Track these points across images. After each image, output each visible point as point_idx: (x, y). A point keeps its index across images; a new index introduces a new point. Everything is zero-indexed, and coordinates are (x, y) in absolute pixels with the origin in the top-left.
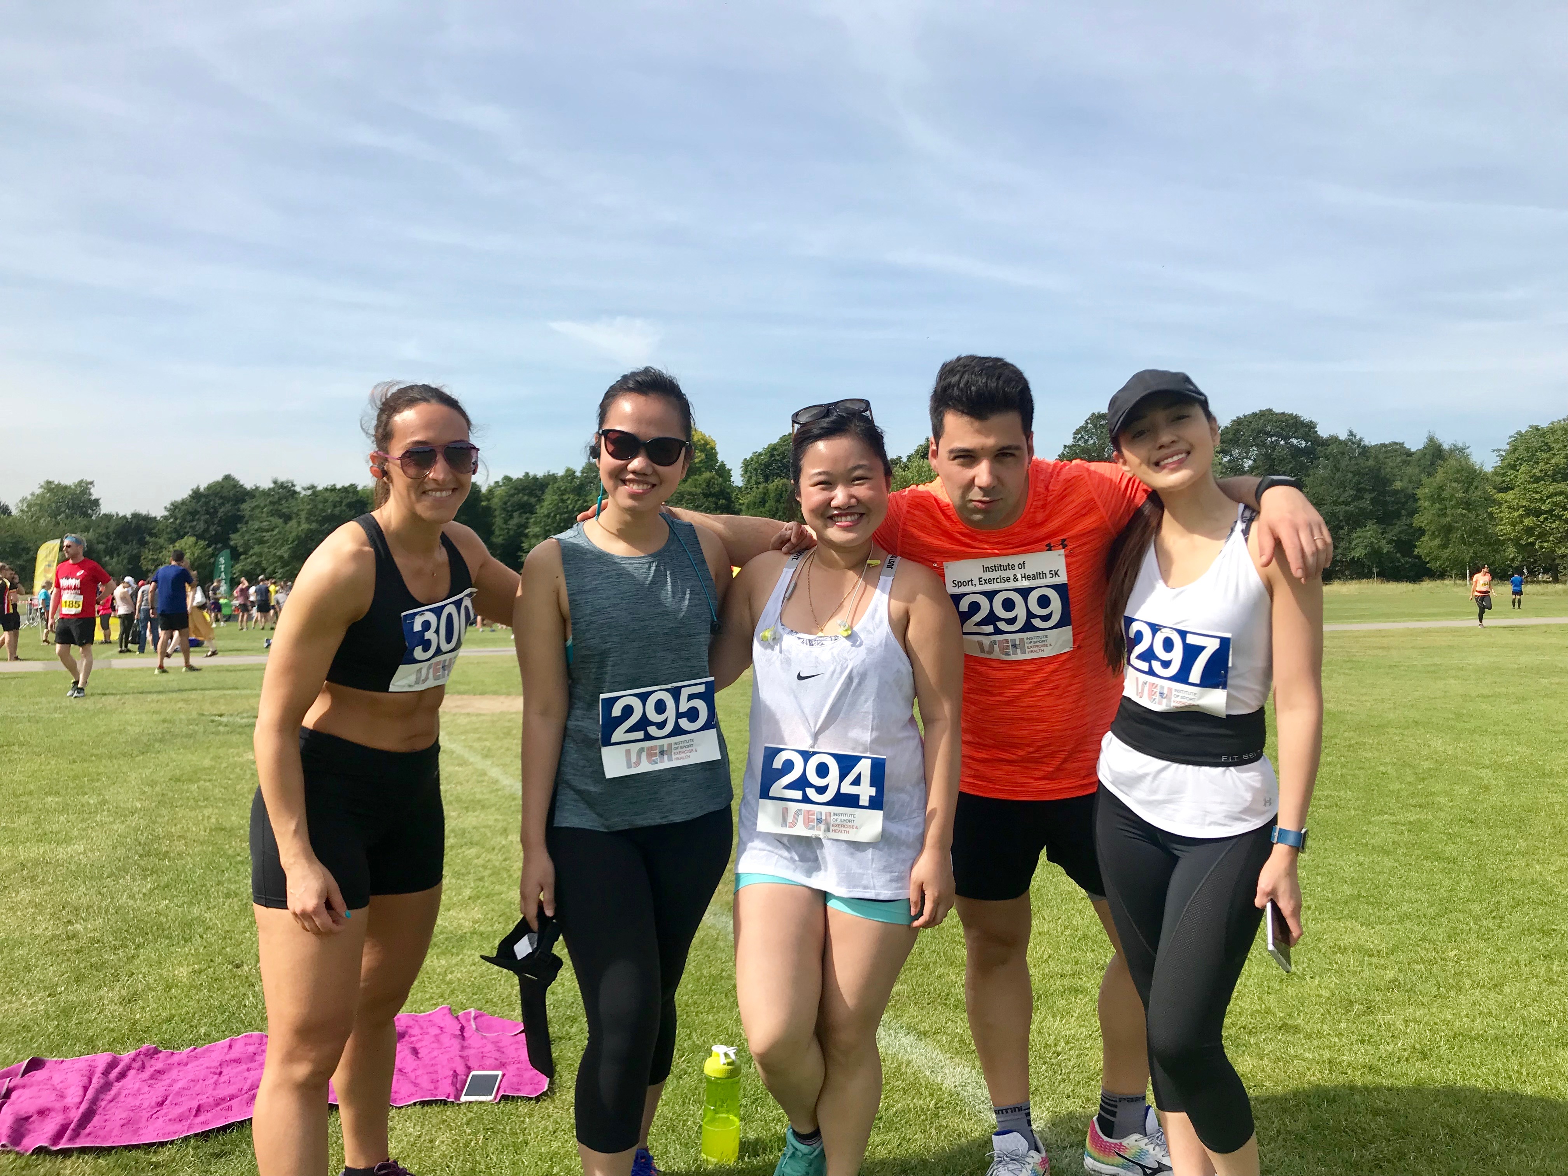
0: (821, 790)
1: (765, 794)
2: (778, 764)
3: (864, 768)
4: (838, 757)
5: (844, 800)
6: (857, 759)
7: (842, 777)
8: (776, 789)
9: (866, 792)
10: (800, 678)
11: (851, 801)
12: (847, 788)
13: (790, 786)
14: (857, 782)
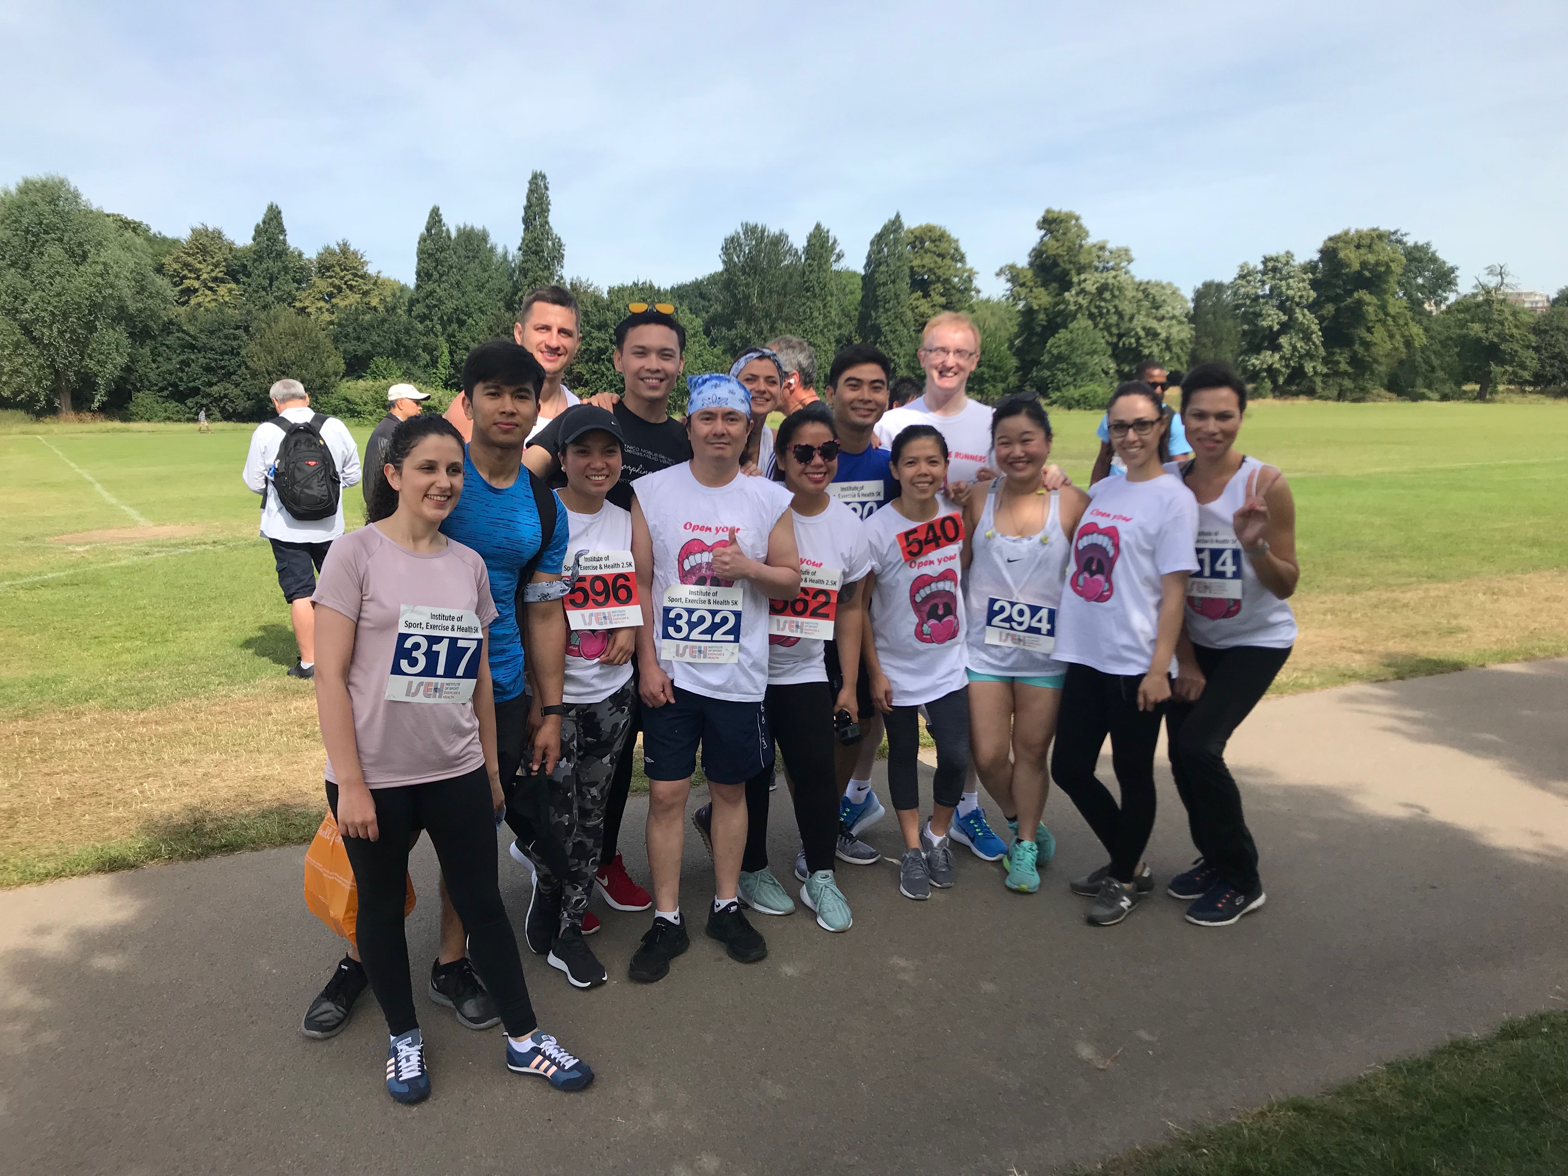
0: (1020, 624)
1: (989, 623)
2: (996, 607)
3: (1044, 613)
4: (1030, 607)
5: (1031, 630)
6: (1041, 608)
7: (1032, 617)
8: (996, 620)
9: (1045, 626)
10: (1009, 561)
11: (1037, 631)
12: (1034, 624)
13: (1003, 620)
14: (1040, 621)
